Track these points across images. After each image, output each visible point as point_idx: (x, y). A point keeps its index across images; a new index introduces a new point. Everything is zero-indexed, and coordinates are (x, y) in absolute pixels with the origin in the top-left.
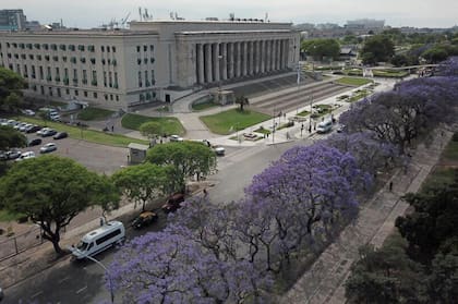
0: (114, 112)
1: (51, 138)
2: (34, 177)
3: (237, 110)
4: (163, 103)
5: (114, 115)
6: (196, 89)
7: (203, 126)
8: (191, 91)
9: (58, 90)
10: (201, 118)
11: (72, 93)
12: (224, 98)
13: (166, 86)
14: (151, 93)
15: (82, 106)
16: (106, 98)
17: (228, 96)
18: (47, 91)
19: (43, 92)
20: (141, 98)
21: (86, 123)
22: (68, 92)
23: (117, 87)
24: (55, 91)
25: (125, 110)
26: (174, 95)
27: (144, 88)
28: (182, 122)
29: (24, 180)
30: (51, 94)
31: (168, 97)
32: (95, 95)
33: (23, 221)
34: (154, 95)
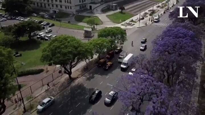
0: (71, 14)
1: (48, 26)
2: (63, 46)
3: (120, 12)
4: (89, 10)
5: (71, 16)
6: (102, 3)
7: (109, 20)
8: (100, 4)
9: (45, 4)
10: (107, 16)
11: (51, 6)
12: (114, 7)
13: (90, 2)
14: (84, 5)
15: (55, 11)
16: (66, 8)
17: (116, 6)
18: (39, 5)
19: (38, 6)
20: (80, 8)
21: (60, 19)
22: (49, 5)
23: (70, 3)
24: (43, 5)
25: (75, 13)
26: (93, 6)
27: (81, 3)
28: (100, 18)
29: (59, 47)
30: (42, 6)
31: (91, 7)
32: (61, 7)
33: (50, 65)
34: (85, 6)
